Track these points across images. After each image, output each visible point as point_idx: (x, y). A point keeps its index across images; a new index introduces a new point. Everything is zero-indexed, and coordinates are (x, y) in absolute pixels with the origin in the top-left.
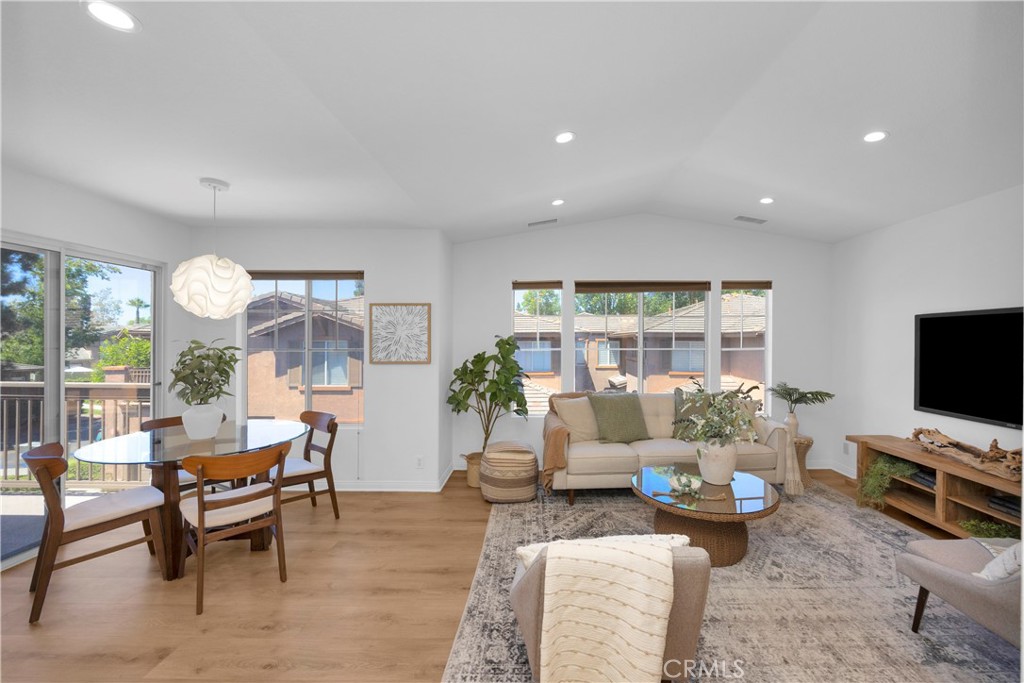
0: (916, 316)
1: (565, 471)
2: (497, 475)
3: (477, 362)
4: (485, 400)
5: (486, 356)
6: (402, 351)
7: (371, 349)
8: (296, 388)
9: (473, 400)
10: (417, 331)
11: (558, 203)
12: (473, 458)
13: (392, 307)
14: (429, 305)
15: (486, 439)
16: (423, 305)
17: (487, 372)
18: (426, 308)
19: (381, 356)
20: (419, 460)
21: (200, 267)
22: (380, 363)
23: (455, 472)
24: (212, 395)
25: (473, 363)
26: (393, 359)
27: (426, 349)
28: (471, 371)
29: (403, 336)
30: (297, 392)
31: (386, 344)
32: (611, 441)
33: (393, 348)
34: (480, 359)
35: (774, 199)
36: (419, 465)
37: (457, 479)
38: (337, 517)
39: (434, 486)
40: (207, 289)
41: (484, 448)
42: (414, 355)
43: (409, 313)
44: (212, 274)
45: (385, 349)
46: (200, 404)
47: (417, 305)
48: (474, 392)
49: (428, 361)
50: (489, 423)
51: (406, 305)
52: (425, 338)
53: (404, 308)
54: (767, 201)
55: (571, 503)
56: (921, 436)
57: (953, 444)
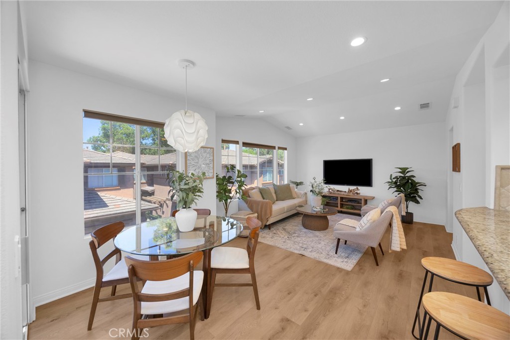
0: (324, 161)
1: (271, 217)
10: (208, 161)
14: (213, 148)
15: (226, 213)
16: (211, 148)
18: (212, 150)
27: (212, 171)
29: (202, 164)
31: (194, 168)
33: (197, 170)
35: (305, 124)
42: (206, 174)
43: (205, 152)
47: (208, 148)
49: (213, 178)
52: (212, 165)
53: (202, 149)
54: (301, 124)
55: (270, 229)
56: (330, 190)
57: (338, 191)
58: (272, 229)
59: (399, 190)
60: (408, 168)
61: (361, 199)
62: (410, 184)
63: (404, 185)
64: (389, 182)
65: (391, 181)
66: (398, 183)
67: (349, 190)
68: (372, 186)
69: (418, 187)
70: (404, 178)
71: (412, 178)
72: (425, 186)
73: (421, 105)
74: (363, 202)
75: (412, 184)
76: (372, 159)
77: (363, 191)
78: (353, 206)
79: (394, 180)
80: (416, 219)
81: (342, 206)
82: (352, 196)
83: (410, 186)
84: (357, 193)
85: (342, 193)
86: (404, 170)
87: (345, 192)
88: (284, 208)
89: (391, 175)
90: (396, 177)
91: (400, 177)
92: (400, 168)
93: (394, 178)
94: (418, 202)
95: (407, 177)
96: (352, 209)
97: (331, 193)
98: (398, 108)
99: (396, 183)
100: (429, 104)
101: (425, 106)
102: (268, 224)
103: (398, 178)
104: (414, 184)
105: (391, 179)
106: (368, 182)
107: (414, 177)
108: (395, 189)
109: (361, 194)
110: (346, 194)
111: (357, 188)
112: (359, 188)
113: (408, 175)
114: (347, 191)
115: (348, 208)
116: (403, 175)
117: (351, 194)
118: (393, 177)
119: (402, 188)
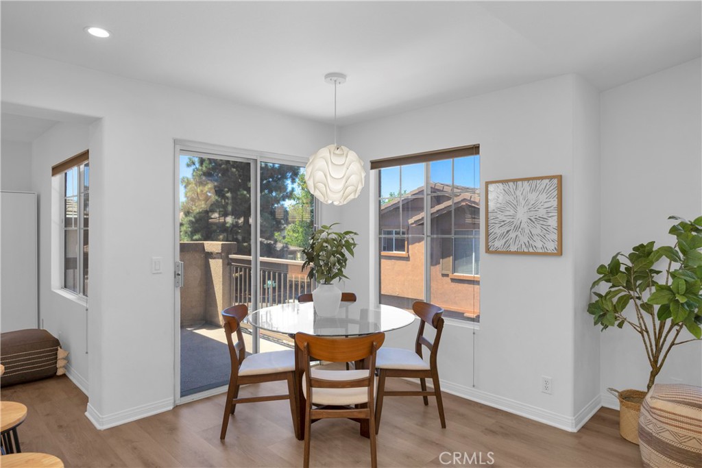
3: (639, 257)
4: (652, 314)
5: (654, 249)
6: (524, 239)
7: (487, 235)
8: (447, 275)
9: (630, 312)
10: (542, 213)
12: (632, 398)
13: (511, 184)
14: (560, 178)
15: (654, 374)
16: (551, 178)
17: (658, 272)
18: (555, 181)
19: (498, 244)
20: (546, 382)
21: (321, 157)
22: (497, 252)
23: (602, 407)
24: (334, 277)
25: (631, 257)
26: (513, 248)
27: (555, 237)
28: (628, 269)
29: (525, 219)
30: (448, 279)
31: (504, 229)
33: (512, 235)
34: (643, 253)
36: (546, 388)
37: (603, 421)
38: (444, 426)
39: (567, 422)
40: (326, 176)
41: (649, 387)
42: (539, 244)
43: (532, 191)
44: (330, 162)
45: (503, 236)
46: (325, 284)
47: (542, 178)
48: (631, 301)
49: (559, 252)
50: (659, 350)
51: (528, 179)
52: (553, 222)
53: (526, 183)
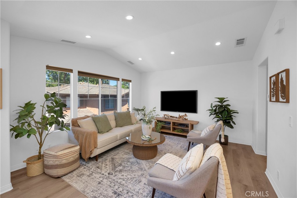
0: (161, 91)
1: (96, 148)
2: (64, 162)
3: (27, 106)
11: (88, 37)
14: (1, 70)
15: (40, 148)
32: (105, 132)
34: (29, 105)
35: (142, 59)
49: (1, 107)
54: (140, 59)
55: (97, 160)
56: (165, 116)
57: (171, 117)
58: (99, 160)
59: (218, 117)
60: (224, 98)
61: (188, 124)
62: (226, 112)
63: (221, 113)
64: (210, 110)
65: (211, 109)
66: (217, 111)
67: (179, 116)
68: (197, 113)
69: (232, 114)
70: (221, 106)
71: (228, 107)
72: (238, 113)
73: (238, 40)
74: (190, 126)
75: (227, 111)
76: (197, 91)
77: (190, 117)
78: (183, 129)
79: (214, 108)
80: (230, 140)
81: (174, 129)
82: (181, 121)
83: (227, 113)
84: (186, 119)
85: (174, 119)
86: (222, 100)
87: (177, 118)
88: (117, 136)
89: (212, 104)
90: (216, 106)
91: (218, 105)
92: (218, 98)
93: (214, 107)
94: (232, 127)
95: (224, 105)
96: (182, 132)
97: (166, 118)
98: (218, 44)
99: (215, 110)
100: (244, 39)
101: (240, 42)
102: (92, 156)
103: (217, 107)
104: (229, 112)
105: (211, 107)
106: (194, 110)
107: (229, 105)
108: (215, 115)
109: (188, 120)
110: (177, 119)
111: (186, 115)
112: (188, 114)
113: (225, 104)
114: (178, 116)
115: (178, 131)
116: (220, 104)
117: (181, 119)
118: (213, 105)
119: (220, 115)
